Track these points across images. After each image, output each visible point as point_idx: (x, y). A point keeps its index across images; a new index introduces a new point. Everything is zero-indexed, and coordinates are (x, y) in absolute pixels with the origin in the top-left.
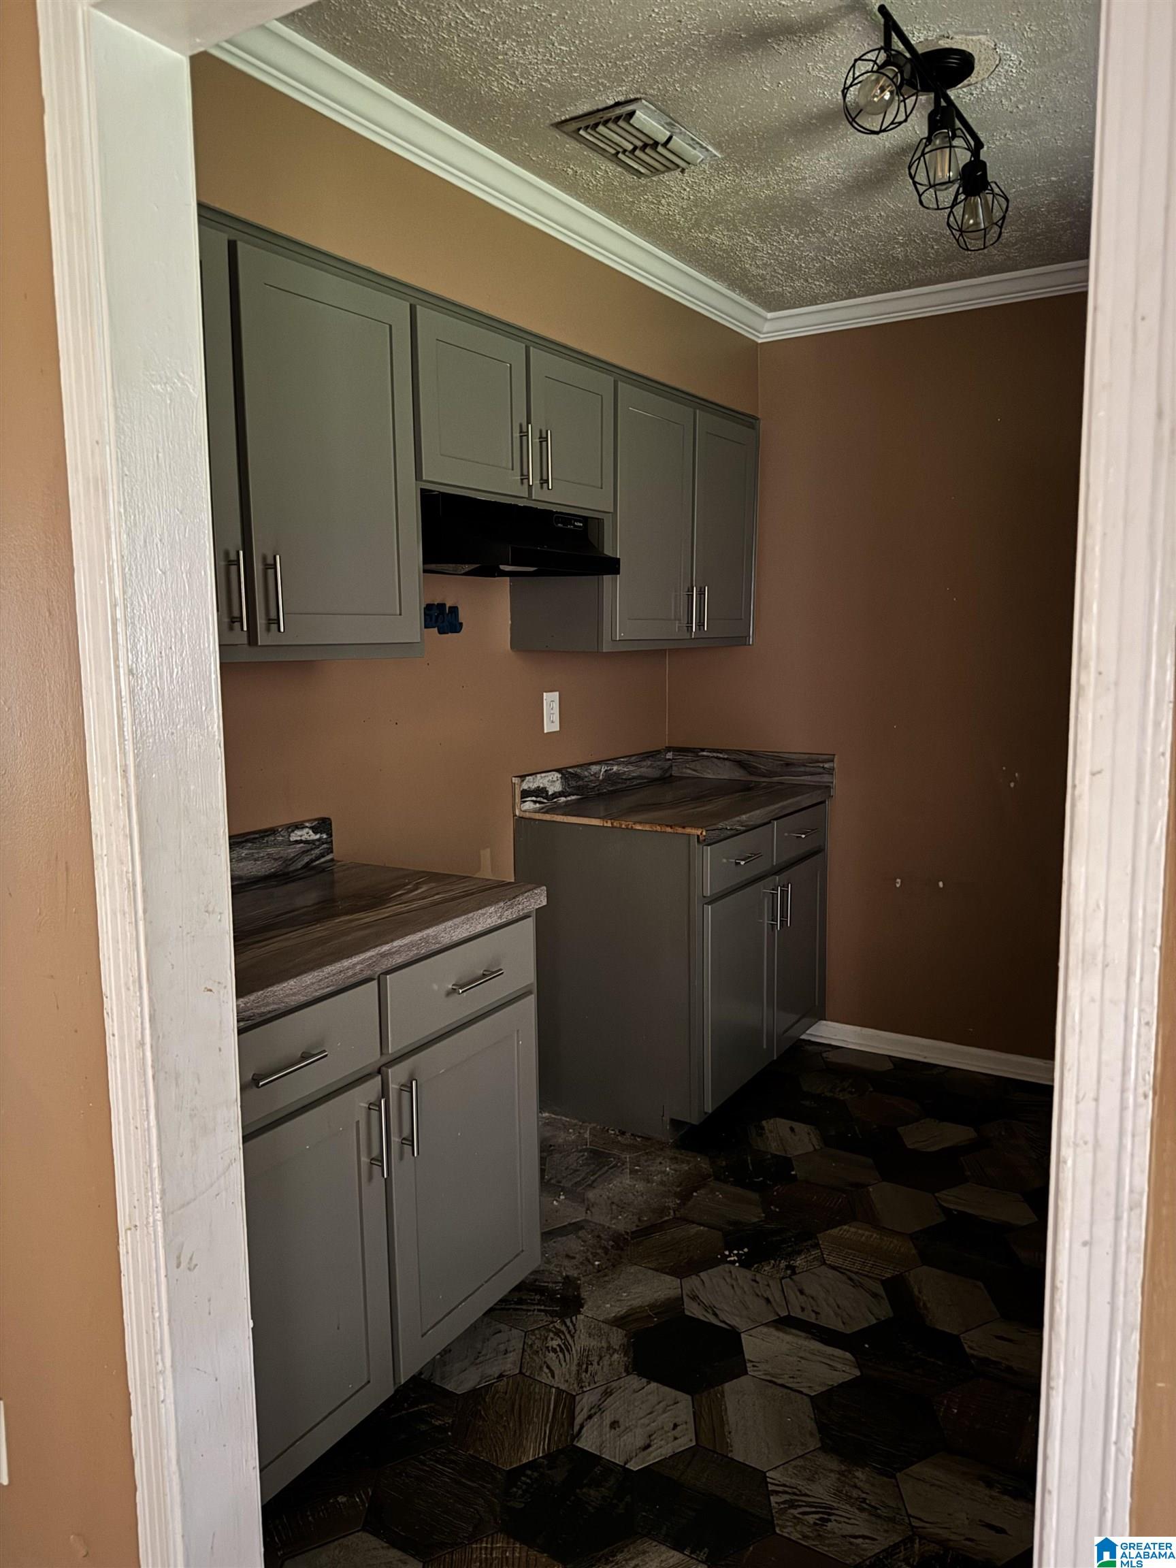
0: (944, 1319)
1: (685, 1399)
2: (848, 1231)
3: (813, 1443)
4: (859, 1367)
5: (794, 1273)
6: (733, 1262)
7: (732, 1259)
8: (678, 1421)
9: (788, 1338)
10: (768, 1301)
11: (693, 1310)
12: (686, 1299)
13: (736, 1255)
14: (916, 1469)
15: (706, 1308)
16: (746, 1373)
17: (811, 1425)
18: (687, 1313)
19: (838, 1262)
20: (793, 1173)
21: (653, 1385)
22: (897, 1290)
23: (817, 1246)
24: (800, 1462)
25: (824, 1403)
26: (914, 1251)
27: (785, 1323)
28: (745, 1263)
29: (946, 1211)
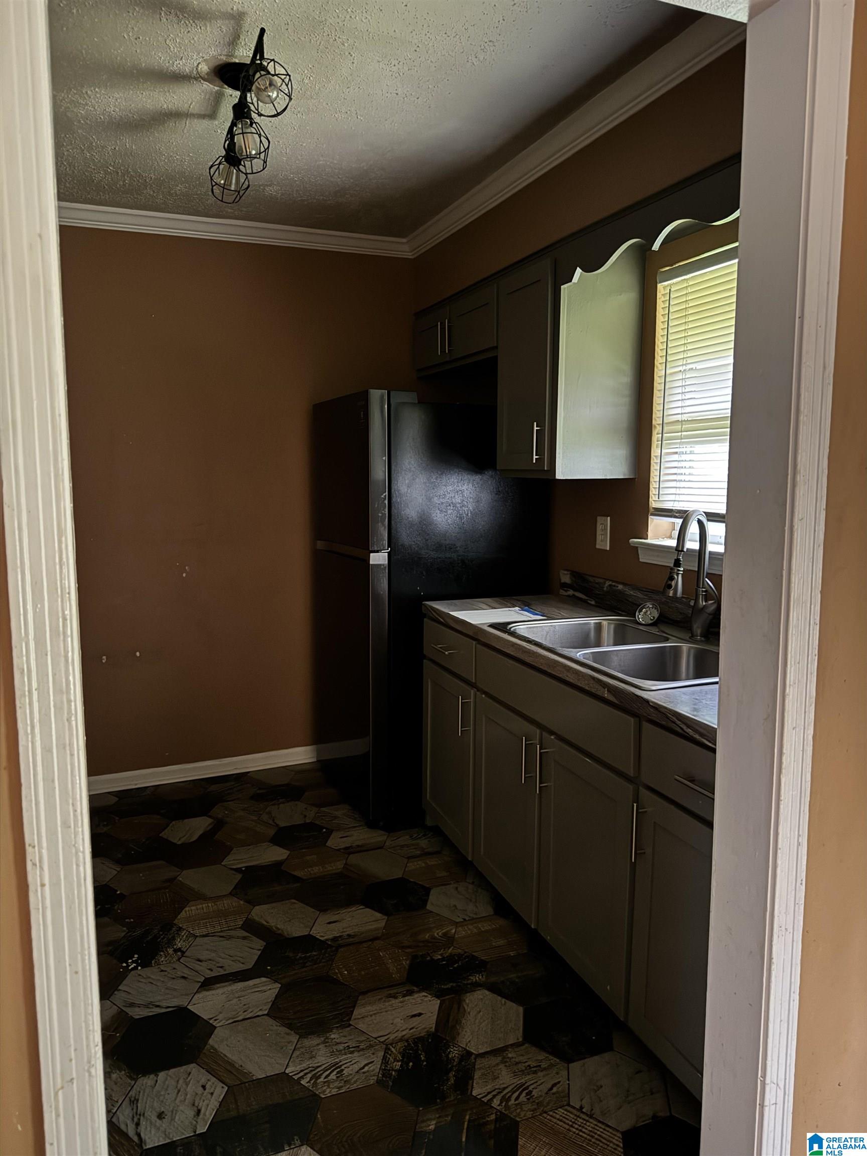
0: (296, 930)
1: (193, 1068)
2: (192, 910)
3: (294, 1038)
4: (276, 981)
5: (183, 953)
6: (135, 968)
7: (132, 966)
8: (203, 1081)
9: (220, 991)
10: (184, 978)
11: (138, 1013)
12: (127, 1010)
13: (133, 962)
14: (357, 1013)
15: (147, 1006)
16: (215, 1027)
17: (283, 1030)
18: (138, 1017)
19: (204, 931)
20: (118, 892)
21: (162, 1075)
22: (253, 928)
23: (180, 929)
24: (297, 1053)
25: (276, 1011)
26: (242, 902)
27: (208, 984)
28: (145, 963)
29: (238, 870)
